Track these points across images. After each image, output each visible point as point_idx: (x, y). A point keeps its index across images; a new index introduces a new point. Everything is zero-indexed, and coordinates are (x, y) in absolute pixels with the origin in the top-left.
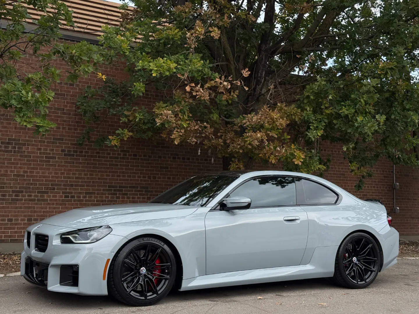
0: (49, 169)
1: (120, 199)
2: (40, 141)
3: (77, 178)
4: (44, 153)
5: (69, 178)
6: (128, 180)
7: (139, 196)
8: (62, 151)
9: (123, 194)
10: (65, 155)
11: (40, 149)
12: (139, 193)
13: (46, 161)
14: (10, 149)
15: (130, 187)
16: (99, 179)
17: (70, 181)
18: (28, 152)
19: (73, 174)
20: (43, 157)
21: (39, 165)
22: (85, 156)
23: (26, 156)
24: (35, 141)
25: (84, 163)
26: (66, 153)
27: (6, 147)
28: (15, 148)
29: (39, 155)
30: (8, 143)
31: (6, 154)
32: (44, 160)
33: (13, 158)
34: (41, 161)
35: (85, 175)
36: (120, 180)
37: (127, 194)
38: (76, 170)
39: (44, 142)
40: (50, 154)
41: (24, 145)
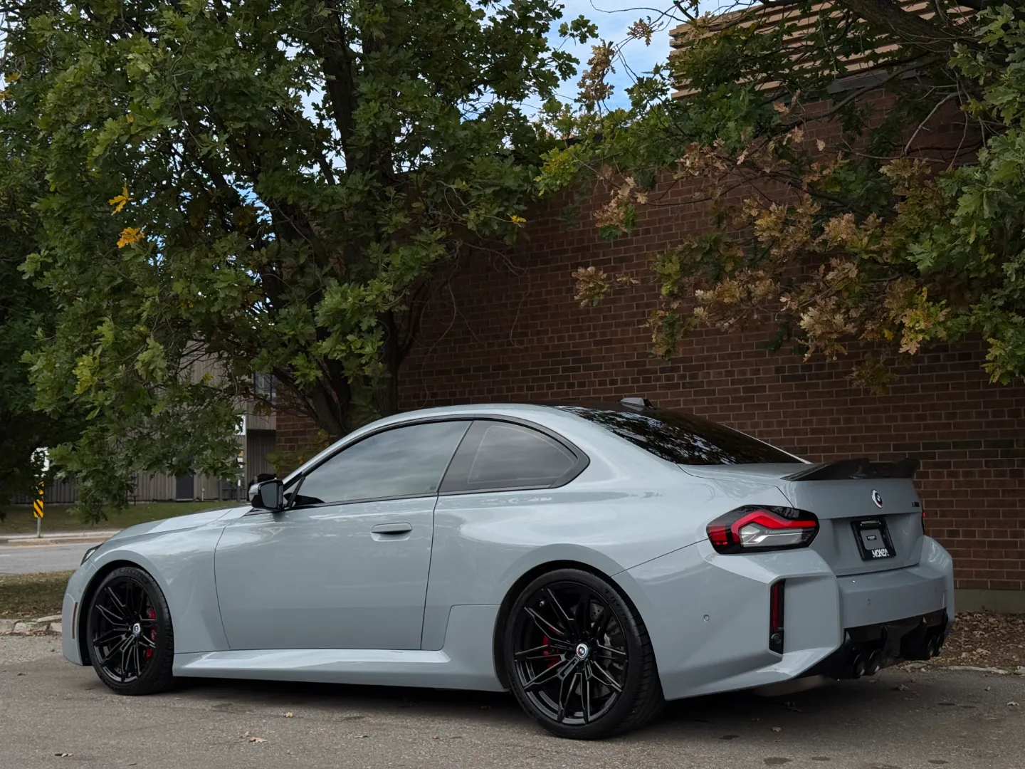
0: (751, 416)
1: (930, 479)
2: (730, 356)
3: (813, 431)
4: (740, 382)
5: (796, 432)
6: (947, 426)
7: (984, 468)
8: (779, 370)
9: (938, 465)
10: (785, 379)
11: (730, 373)
12: (983, 460)
13: (745, 399)
14: (675, 381)
15: (956, 445)
16: (868, 429)
17: (800, 441)
18: (710, 383)
19: (805, 422)
20: (737, 391)
21: (731, 409)
22: (830, 376)
23: (706, 393)
24: (721, 357)
25: (828, 392)
26: (786, 374)
27: (668, 379)
28: (683, 377)
29: (730, 386)
30: (672, 369)
31: (669, 392)
32: (740, 397)
33: (682, 399)
34: (735, 400)
35: (834, 421)
36: (926, 427)
37: (948, 465)
38: (813, 413)
39: (738, 355)
40: (752, 380)
41: (701, 368)
